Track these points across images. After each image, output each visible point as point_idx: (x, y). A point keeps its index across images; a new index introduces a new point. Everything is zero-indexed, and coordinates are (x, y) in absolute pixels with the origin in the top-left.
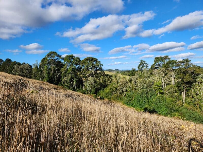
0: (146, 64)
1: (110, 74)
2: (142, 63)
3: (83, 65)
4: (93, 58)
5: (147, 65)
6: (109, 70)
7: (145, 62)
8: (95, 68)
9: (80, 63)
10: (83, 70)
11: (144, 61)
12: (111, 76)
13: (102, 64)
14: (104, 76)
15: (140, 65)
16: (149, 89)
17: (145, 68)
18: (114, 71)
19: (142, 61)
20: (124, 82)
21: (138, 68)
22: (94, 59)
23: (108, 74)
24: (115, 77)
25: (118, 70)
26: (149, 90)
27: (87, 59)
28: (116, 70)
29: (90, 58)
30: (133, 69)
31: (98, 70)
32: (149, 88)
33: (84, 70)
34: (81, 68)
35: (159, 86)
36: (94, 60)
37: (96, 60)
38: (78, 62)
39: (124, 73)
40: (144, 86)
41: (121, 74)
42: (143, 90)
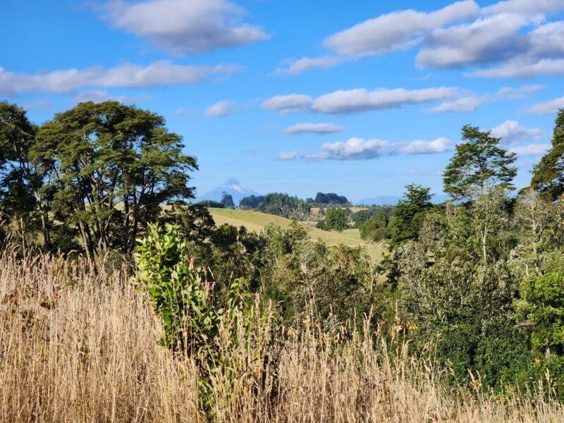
0: (502, 153)
1: (250, 229)
2: (472, 149)
3: (49, 164)
4: (126, 109)
5: (510, 166)
6: (269, 199)
7: (495, 141)
8: (140, 181)
9: (26, 149)
10: (50, 193)
11: (484, 137)
12: (254, 244)
13: (185, 152)
14: (206, 241)
15: (461, 161)
16: (484, 322)
17: (492, 183)
18: (307, 207)
19: (470, 133)
21: (447, 182)
22: (133, 113)
23: (233, 229)
24: (288, 249)
25: (343, 200)
26: (487, 331)
27: (82, 118)
28: (323, 199)
29: (100, 109)
30: (411, 188)
31: (164, 195)
32: (485, 317)
33: (59, 195)
34: (37, 182)
35: (547, 304)
36: (128, 122)
37: (147, 126)
38: (13, 136)
39: (383, 223)
40: (456, 305)
41: (358, 230)
42: (446, 328)
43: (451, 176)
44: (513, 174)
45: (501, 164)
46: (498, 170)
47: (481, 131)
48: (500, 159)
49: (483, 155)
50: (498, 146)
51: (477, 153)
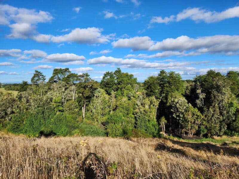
0: (43, 76)
5: (44, 78)
7: (41, 73)
11: (39, 72)
15: (34, 77)
17: (41, 81)
19: (36, 71)
20: (9, 100)
21: (32, 80)
26: (46, 109)
30: (23, 81)
32: (46, 106)
35: (58, 103)
39: (10, 87)
40: (40, 104)
41: (4, 88)
42: (37, 109)
43: (32, 79)
44: (45, 79)
45: (43, 77)
46: (42, 78)
47: (39, 71)
48: (42, 77)
49: (39, 76)
50: (42, 74)
51: (38, 75)
